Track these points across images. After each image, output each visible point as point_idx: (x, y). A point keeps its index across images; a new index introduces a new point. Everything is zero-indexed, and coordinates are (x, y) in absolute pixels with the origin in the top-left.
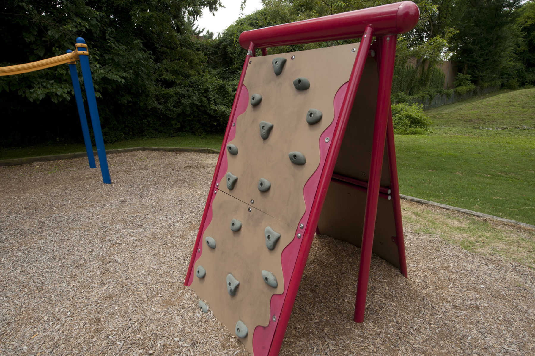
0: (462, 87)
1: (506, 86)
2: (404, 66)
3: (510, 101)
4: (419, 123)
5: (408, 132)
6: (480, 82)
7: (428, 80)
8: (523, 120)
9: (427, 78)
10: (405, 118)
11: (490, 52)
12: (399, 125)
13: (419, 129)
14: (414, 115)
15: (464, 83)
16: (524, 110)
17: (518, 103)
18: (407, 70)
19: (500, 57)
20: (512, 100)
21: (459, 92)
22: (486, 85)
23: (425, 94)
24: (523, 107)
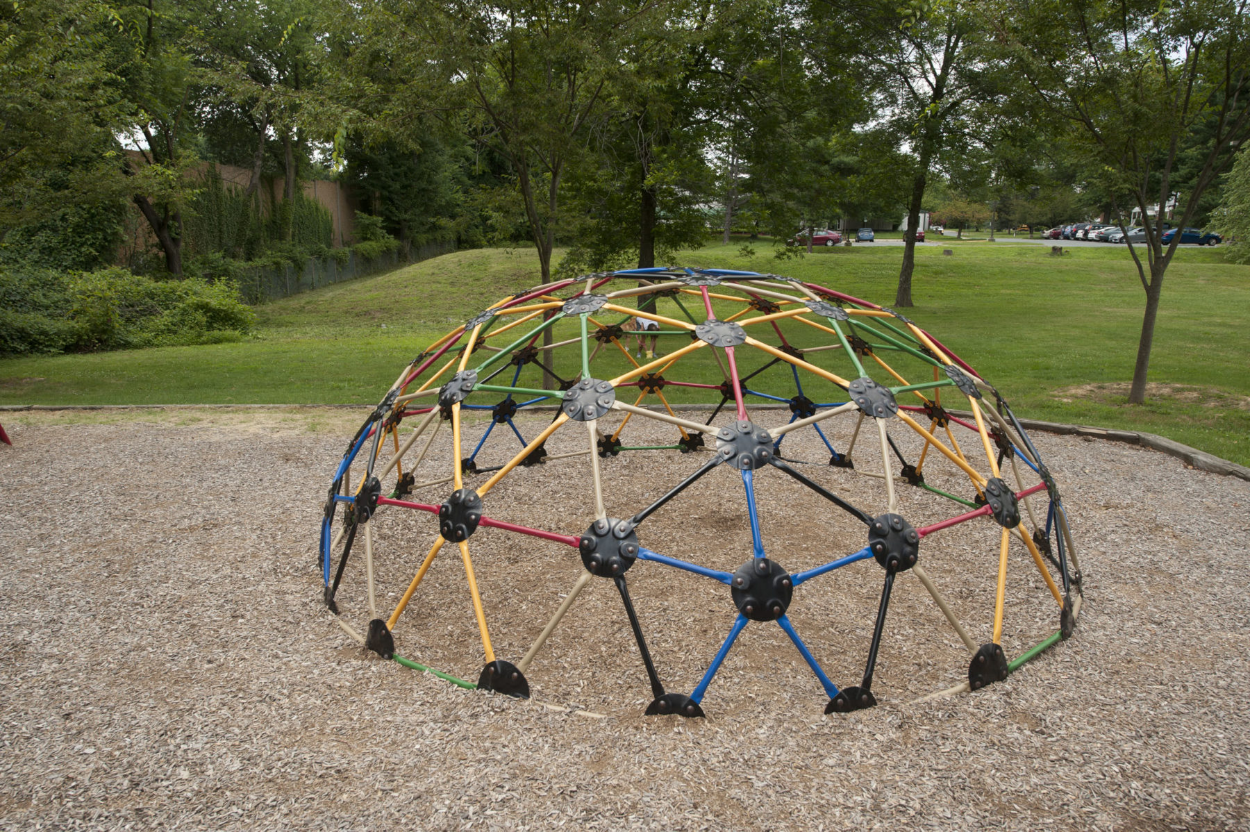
0: (370, 243)
1: (466, 242)
2: (220, 190)
3: (433, 274)
4: (230, 320)
5: (204, 338)
6: (407, 232)
7: (287, 224)
8: (451, 308)
9: (284, 219)
10: (196, 310)
11: (411, 170)
12: (184, 325)
13: (229, 332)
14: (214, 303)
15: (372, 233)
16: (454, 290)
17: (446, 277)
18: (231, 198)
19: (430, 182)
20: (437, 271)
21: (363, 255)
22: (422, 238)
23: (281, 257)
24: (452, 284)
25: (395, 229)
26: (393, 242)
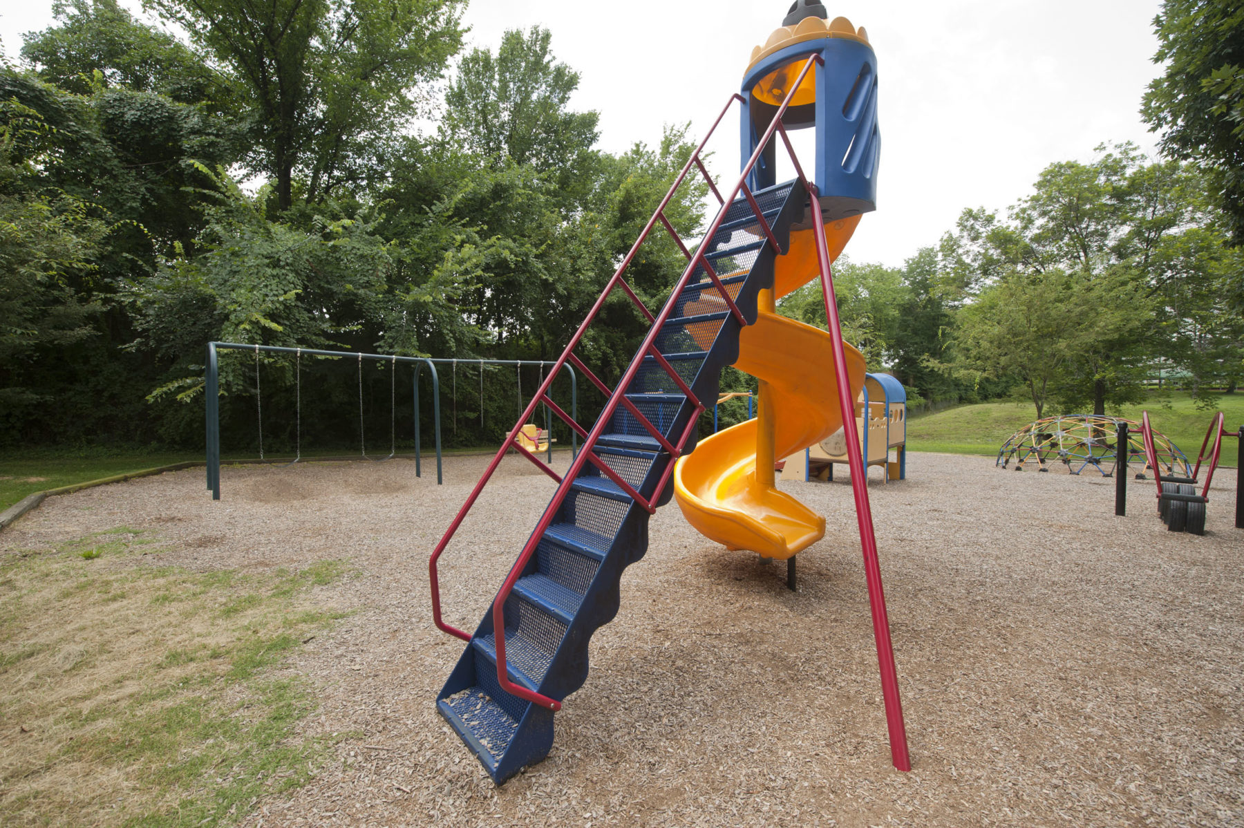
25: (924, 394)
26: (922, 400)
